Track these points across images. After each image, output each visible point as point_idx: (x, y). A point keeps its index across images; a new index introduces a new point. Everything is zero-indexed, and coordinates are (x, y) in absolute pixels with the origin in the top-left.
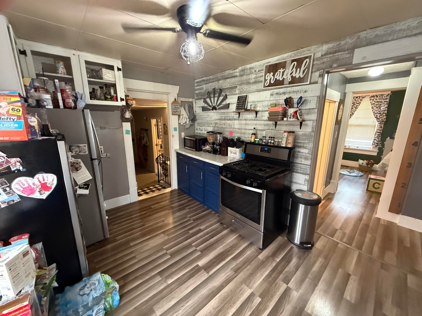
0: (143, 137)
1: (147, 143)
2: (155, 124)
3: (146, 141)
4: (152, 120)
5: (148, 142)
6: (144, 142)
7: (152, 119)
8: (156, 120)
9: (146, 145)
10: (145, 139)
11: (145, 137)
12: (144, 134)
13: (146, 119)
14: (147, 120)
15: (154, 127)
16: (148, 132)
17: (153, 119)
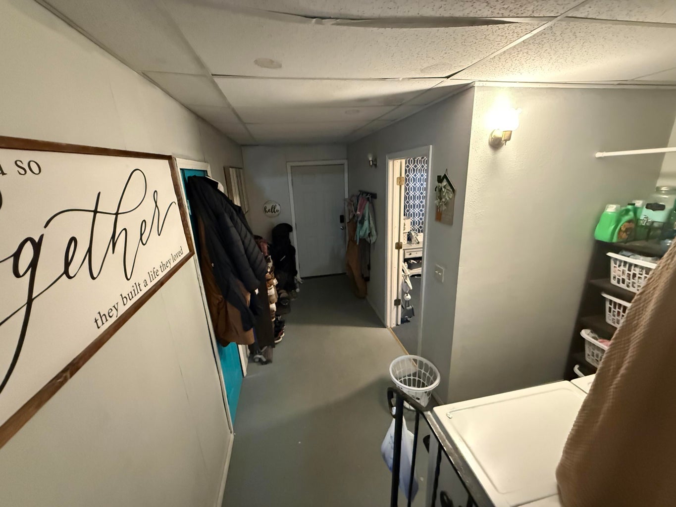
0: (359, 219)
1: (370, 235)
2: (400, 179)
3: (368, 232)
4: (390, 163)
5: (374, 232)
6: (362, 233)
7: (390, 159)
8: (404, 161)
9: (368, 240)
10: (366, 223)
11: (366, 218)
12: (364, 208)
13: (375, 160)
14: (376, 165)
15: (397, 187)
16: (377, 202)
17: (394, 158)
